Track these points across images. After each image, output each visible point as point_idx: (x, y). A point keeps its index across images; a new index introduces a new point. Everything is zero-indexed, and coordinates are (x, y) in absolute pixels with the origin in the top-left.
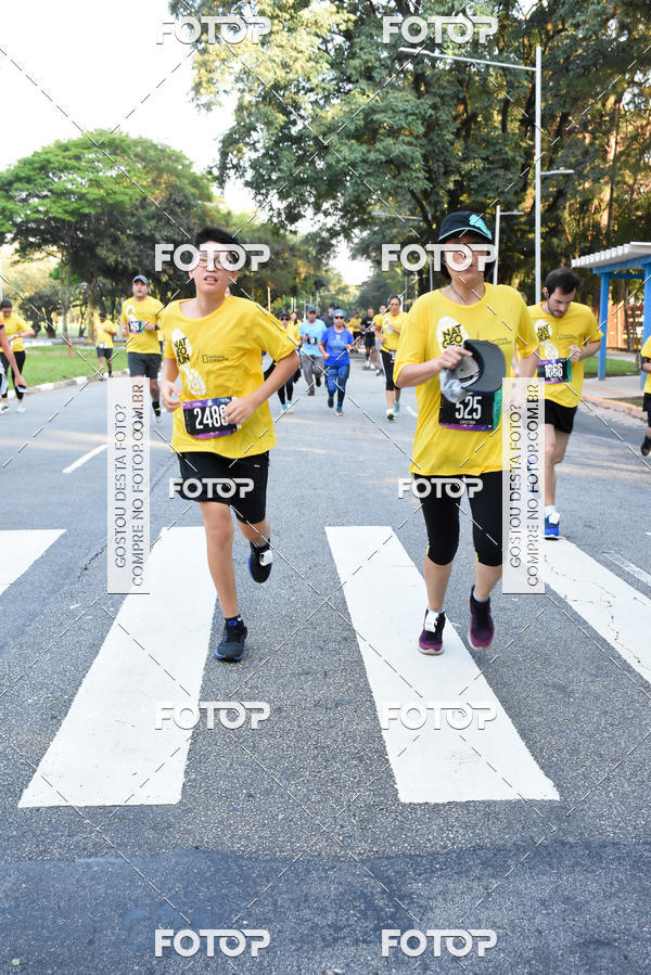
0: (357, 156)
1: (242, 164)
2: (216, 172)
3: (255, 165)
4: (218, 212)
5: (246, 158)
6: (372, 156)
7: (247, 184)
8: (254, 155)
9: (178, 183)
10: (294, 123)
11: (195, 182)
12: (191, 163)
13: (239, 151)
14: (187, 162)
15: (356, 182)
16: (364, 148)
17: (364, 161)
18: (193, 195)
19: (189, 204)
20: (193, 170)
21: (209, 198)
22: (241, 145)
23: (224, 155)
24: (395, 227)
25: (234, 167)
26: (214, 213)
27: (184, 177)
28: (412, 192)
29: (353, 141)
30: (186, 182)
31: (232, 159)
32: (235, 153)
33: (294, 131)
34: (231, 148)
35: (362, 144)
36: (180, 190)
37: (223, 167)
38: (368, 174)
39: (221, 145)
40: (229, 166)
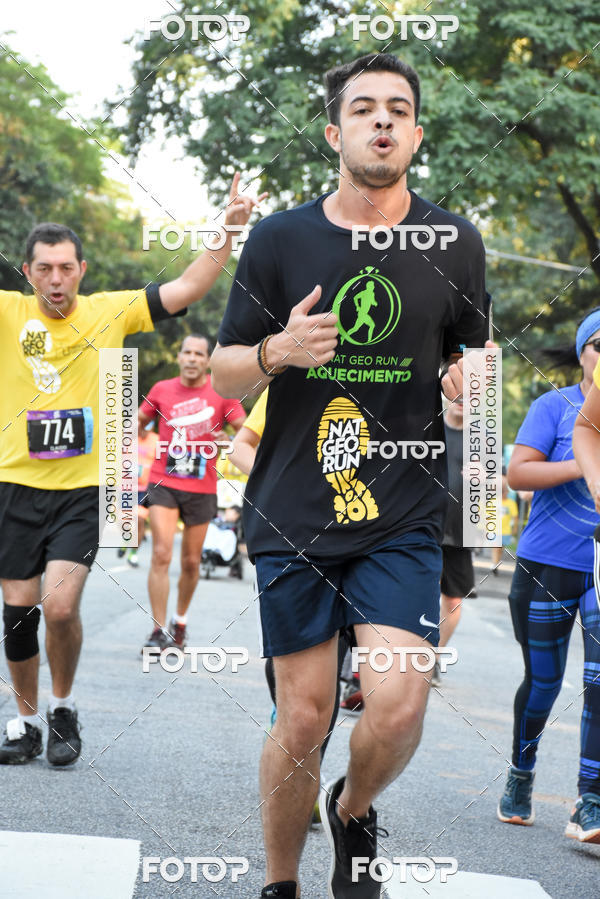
0: (454, 104)
1: (183, 104)
2: (121, 118)
3: (216, 109)
4: (113, 213)
5: (194, 92)
6: (488, 109)
7: (193, 148)
8: (214, 86)
9: (27, 137)
10: (312, 22)
11: (67, 140)
12: (63, 97)
13: (182, 72)
14: (53, 93)
15: (445, 165)
16: (472, 89)
17: (470, 118)
18: (60, 168)
19: (48, 187)
20: (61, 115)
21: (96, 181)
22: (187, 58)
23: (145, 78)
24: (519, 284)
25: (166, 109)
26: (104, 214)
27: (42, 125)
28: (568, 198)
29: (449, 71)
30: (46, 136)
31: (163, 90)
32: (172, 76)
33: (313, 39)
34: (164, 63)
35: (467, 79)
36: (31, 152)
37: (140, 108)
38: (477, 149)
39: (140, 55)
40: (155, 105)
